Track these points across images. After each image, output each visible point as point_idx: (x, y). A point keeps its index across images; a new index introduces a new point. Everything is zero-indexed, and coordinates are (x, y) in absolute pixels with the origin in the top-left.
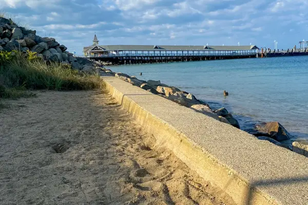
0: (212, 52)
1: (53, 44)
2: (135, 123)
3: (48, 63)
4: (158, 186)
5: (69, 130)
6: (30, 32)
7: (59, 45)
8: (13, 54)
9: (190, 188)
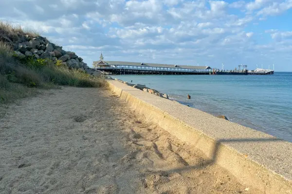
0: (180, 69)
1: (73, 56)
2: (131, 107)
3: (70, 68)
4: (149, 144)
5: (85, 110)
6: (58, 47)
7: (77, 57)
8: (46, 61)
9: (172, 145)
